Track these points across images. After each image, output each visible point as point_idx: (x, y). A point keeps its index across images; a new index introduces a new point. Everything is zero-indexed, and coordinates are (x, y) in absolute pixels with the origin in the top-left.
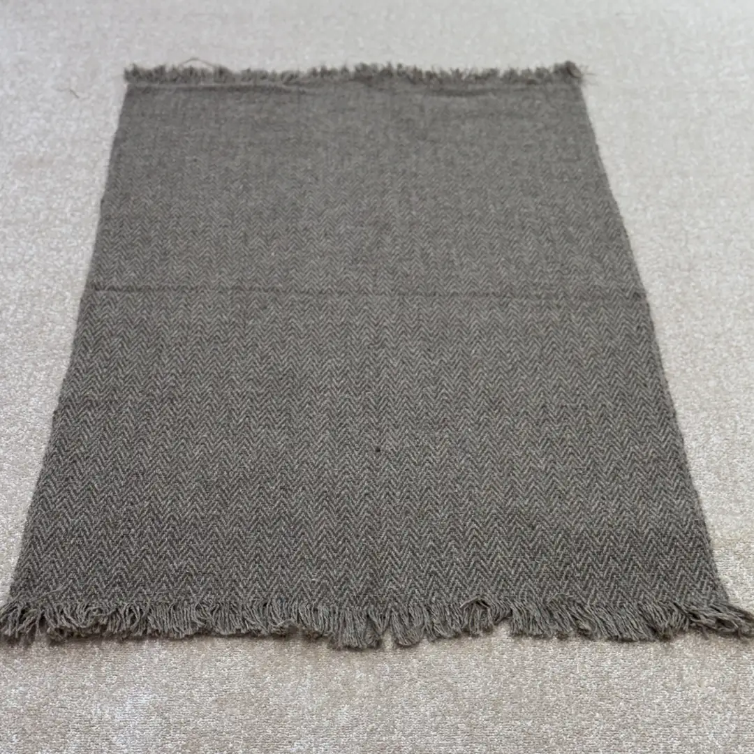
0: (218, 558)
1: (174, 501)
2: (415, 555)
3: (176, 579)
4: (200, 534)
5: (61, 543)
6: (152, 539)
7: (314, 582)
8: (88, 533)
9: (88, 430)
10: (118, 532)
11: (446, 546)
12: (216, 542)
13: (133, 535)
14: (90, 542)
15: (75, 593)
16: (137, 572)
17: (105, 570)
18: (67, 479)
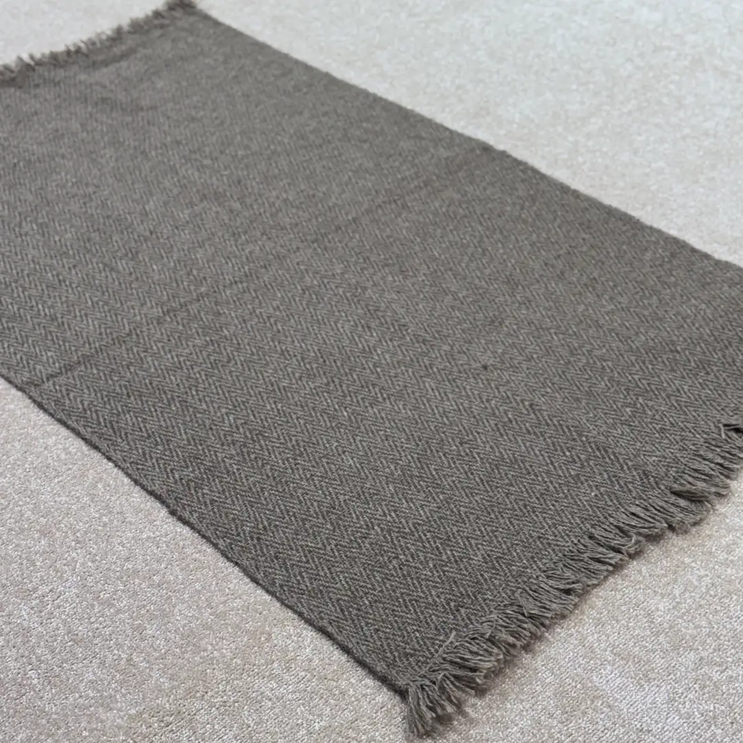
0: (501, 530)
1: (395, 511)
2: (630, 425)
3: (494, 568)
4: (457, 521)
5: (359, 610)
6: (428, 553)
7: (596, 495)
8: (369, 586)
9: (226, 505)
10: (391, 567)
11: (641, 404)
12: (478, 518)
13: (407, 561)
14: (382, 591)
15: (437, 639)
16: (457, 587)
17: (430, 604)
18: (277, 558)
